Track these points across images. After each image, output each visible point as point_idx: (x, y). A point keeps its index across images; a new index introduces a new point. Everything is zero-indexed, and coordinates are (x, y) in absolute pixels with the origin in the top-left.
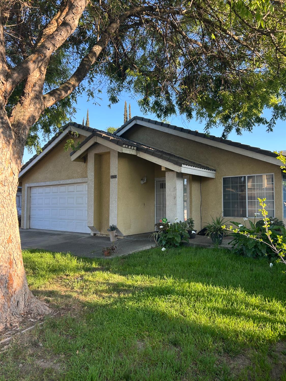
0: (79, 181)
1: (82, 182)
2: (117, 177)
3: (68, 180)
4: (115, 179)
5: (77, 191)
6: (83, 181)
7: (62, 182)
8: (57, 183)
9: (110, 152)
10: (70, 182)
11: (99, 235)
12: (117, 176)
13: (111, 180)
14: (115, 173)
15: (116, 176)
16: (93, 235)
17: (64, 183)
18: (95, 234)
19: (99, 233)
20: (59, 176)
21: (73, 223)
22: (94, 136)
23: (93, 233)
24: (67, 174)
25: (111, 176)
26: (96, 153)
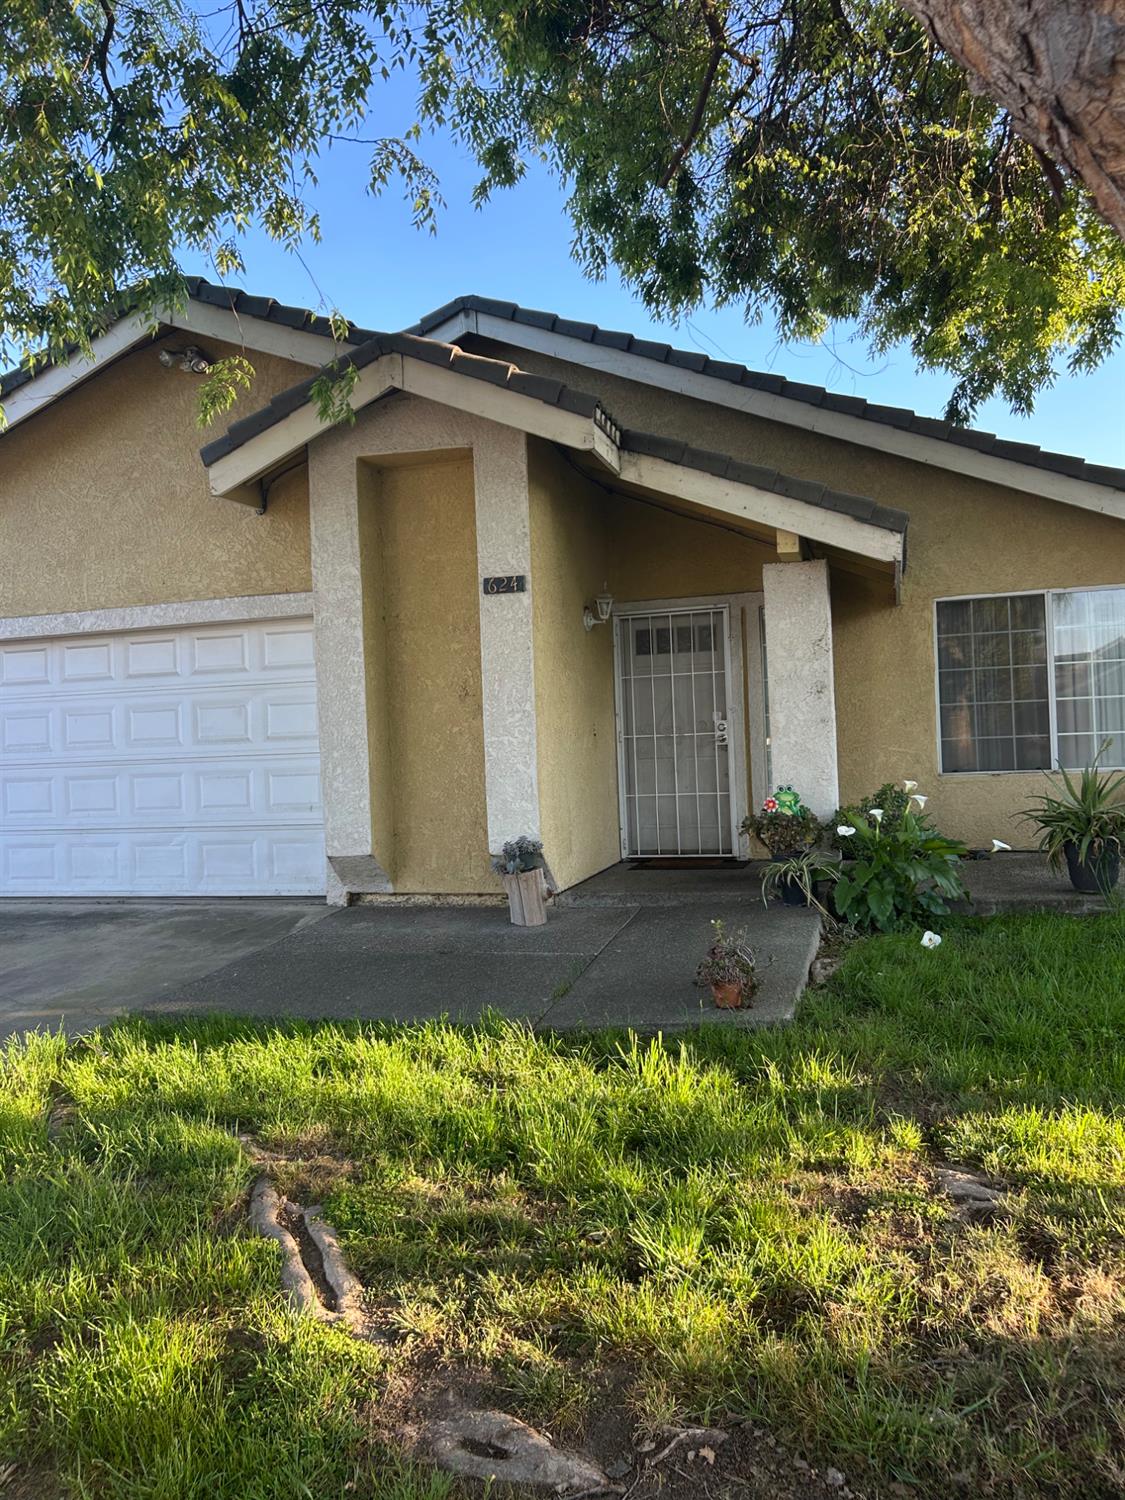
0: (225, 616)
1: (246, 616)
2: (529, 586)
3: (137, 610)
4: (511, 596)
5: (195, 673)
6: (256, 614)
7: (88, 622)
8: (57, 625)
9: (471, 450)
10: (158, 622)
11: (386, 899)
12: (529, 578)
13: (488, 603)
14: (513, 562)
15: (521, 580)
16: (343, 902)
17: (105, 626)
18: (353, 898)
19: (390, 888)
20: (66, 585)
21: (179, 848)
22: (383, 354)
23: (346, 889)
24: (125, 575)
25: (486, 581)
26: (370, 454)
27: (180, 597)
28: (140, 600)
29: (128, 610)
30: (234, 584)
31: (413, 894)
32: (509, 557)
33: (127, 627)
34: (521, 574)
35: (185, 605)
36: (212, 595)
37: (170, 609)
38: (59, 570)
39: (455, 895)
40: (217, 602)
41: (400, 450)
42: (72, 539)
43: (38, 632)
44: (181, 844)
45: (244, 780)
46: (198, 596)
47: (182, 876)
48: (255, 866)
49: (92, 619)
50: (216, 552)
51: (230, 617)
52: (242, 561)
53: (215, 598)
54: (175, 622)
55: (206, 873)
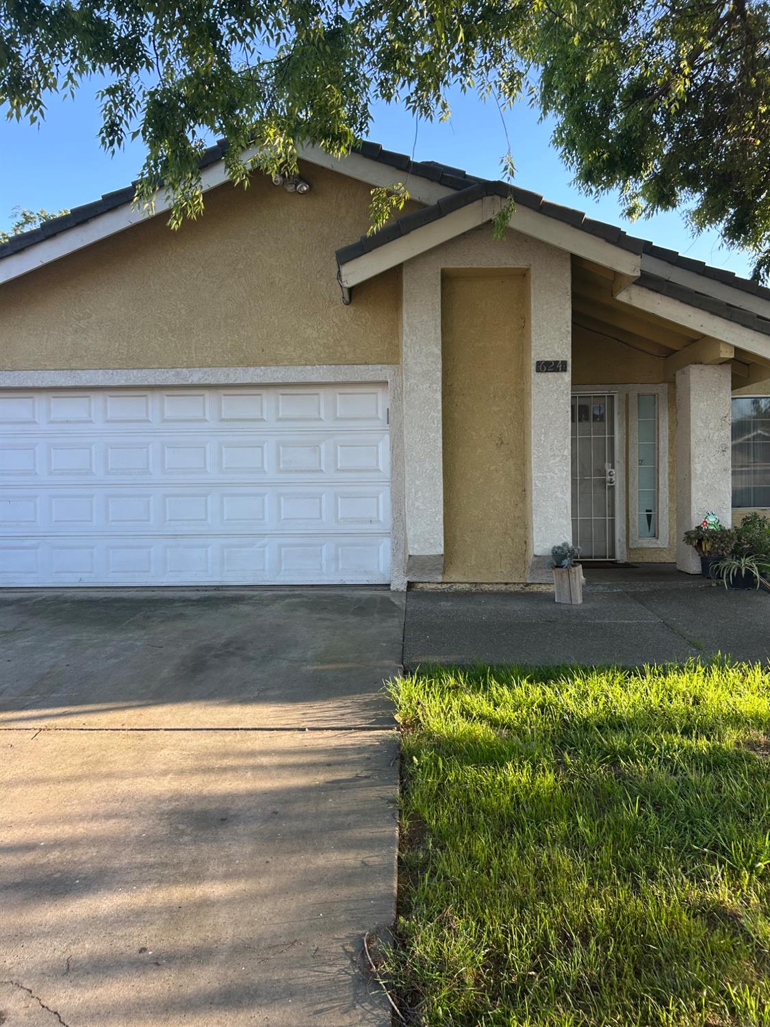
0: (314, 378)
1: (332, 379)
2: (569, 368)
3: (240, 369)
4: (556, 374)
5: (278, 420)
6: (340, 378)
7: (196, 377)
8: (169, 377)
9: (528, 270)
11: (434, 586)
13: (538, 379)
14: (558, 351)
16: (403, 588)
18: (410, 585)
19: (440, 578)
20: (176, 346)
21: (262, 549)
22: (487, 195)
23: (407, 579)
24: (230, 343)
25: (538, 363)
26: (453, 267)
27: (277, 362)
28: (242, 363)
29: (232, 369)
30: (322, 355)
31: (455, 583)
32: (556, 347)
33: (231, 382)
34: (564, 359)
35: (281, 368)
36: (303, 362)
37: (269, 371)
38: (170, 335)
39: (486, 583)
40: (309, 367)
41: (475, 266)
42: (183, 311)
43: (151, 381)
44: (264, 546)
45: (318, 500)
46: (292, 362)
47: (263, 570)
48: (324, 562)
49: (200, 375)
50: (308, 331)
51: (319, 380)
52: (330, 338)
53: (306, 365)
54: (272, 381)
55: (283, 568)
